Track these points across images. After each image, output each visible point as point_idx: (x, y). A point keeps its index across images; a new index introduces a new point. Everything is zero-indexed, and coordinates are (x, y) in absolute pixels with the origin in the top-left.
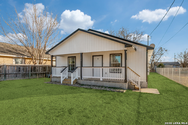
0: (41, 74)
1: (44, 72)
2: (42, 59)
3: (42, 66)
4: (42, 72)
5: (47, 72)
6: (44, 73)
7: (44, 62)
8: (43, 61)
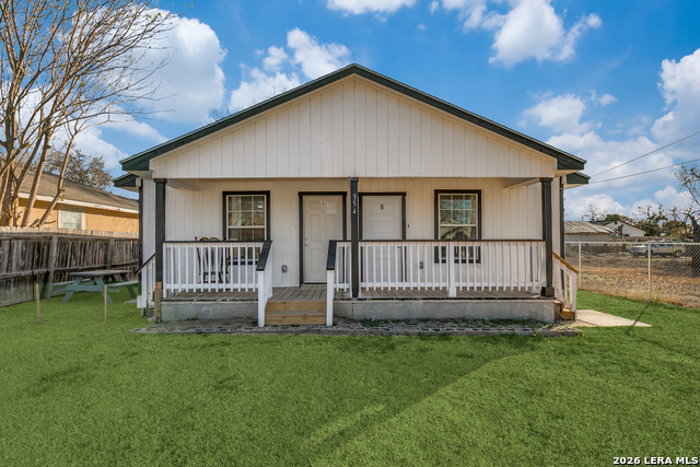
0: (19, 280)
1: (36, 271)
2: (27, 196)
3: (26, 239)
4: (23, 268)
5: (52, 269)
6: (33, 279)
7: (36, 214)
8: (32, 209)
